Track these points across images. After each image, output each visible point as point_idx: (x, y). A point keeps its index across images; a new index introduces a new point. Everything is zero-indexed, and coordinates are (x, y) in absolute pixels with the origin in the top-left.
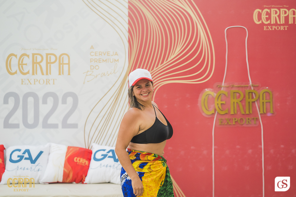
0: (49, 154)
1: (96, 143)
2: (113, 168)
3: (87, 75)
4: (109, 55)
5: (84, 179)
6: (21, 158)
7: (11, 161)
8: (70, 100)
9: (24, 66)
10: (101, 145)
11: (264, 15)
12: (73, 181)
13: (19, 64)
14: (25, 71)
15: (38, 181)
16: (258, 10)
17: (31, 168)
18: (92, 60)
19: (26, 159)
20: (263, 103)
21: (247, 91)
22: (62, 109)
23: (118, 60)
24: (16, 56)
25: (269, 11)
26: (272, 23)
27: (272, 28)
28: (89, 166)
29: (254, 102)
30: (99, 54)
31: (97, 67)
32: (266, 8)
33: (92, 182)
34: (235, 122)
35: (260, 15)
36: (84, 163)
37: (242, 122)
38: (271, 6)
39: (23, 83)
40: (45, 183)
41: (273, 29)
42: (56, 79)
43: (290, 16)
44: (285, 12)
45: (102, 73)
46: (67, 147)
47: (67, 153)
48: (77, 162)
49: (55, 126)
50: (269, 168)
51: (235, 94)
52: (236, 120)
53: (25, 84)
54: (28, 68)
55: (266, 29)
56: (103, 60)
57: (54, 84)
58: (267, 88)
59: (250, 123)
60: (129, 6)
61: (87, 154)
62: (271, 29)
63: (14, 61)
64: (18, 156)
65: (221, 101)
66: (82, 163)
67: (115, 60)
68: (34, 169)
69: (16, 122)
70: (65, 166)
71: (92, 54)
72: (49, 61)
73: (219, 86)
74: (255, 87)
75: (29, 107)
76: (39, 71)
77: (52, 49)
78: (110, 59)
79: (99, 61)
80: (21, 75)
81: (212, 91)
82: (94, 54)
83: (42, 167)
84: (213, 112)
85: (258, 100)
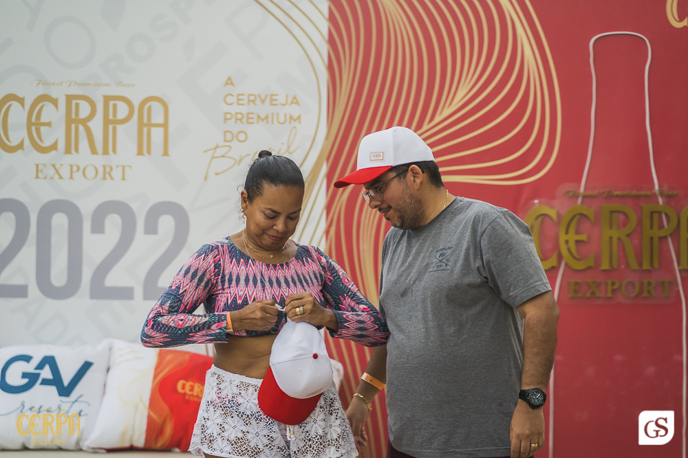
0: (108, 370)
3: (213, 158)
4: (276, 105)
6: (32, 379)
7: (5, 387)
8: (166, 223)
9: (43, 129)
12: (174, 447)
13: (29, 124)
14: (47, 143)
15: (78, 443)
17: (59, 408)
18: (228, 116)
21: (647, 208)
22: (145, 249)
23: (299, 118)
24: (21, 101)
29: (663, 239)
30: (249, 101)
31: (242, 137)
34: (613, 291)
35: (683, 5)
39: (40, 175)
42: (130, 167)
46: (158, 351)
47: (157, 368)
48: (185, 394)
49: (125, 294)
51: (614, 214)
52: (616, 286)
53: (45, 178)
54: (55, 134)
56: (259, 117)
57: (123, 179)
59: (654, 294)
63: (17, 116)
64: (25, 375)
65: (577, 232)
66: (197, 396)
67: (291, 117)
68: (68, 412)
69: (17, 281)
70: (152, 405)
71: (229, 100)
72: (111, 117)
73: (569, 192)
74: (669, 198)
75: (54, 239)
76: (84, 144)
77: (120, 83)
78: (278, 114)
79: (248, 118)
80: (35, 153)
81: (552, 207)
82: (234, 99)
83: (89, 404)
84: (553, 262)
85: (675, 234)
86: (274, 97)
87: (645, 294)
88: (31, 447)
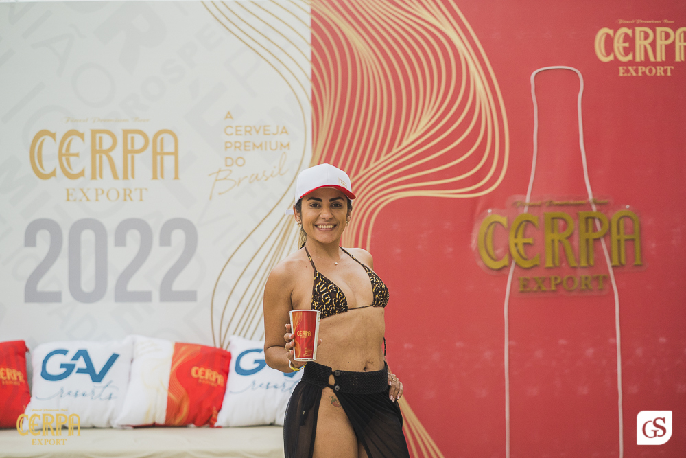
0: (132, 361)
1: (239, 335)
2: (282, 391)
3: (216, 180)
4: (269, 134)
5: (214, 416)
6: (69, 369)
7: (46, 376)
8: (178, 236)
9: (72, 159)
10: (251, 339)
11: (618, 42)
12: (190, 423)
13: (60, 155)
14: (76, 171)
15: (108, 422)
16: (604, 31)
17: (93, 392)
18: (229, 145)
19: (80, 371)
20: (619, 241)
21: (583, 214)
22: (161, 258)
23: (288, 145)
24: (53, 136)
25: (630, 32)
26: (638, 60)
27: (636, 71)
28: (224, 388)
29: (597, 240)
30: (246, 131)
31: (240, 162)
32: (623, 25)
33: (234, 422)
34: (557, 285)
35: (609, 42)
36: (214, 380)
37: (573, 286)
38: (635, 22)
39: (70, 198)
40: (124, 427)
41: (640, 74)
42: (146, 189)
43: (678, 44)
44: (667, 36)
45: (253, 175)
46: (174, 344)
47: (174, 357)
48: (198, 378)
49: (144, 297)
50: (634, 389)
51: (555, 220)
52: (559, 281)
53: (75, 200)
54: (82, 163)
55: (623, 74)
56: (254, 145)
57: (141, 200)
58: (628, 207)
59: (590, 287)
60: (313, 21)
61: (220, 360)
62: (634, 74)
63: (50, 148)
64: (62, 366)
65: (524, 237)
66: (209, 380)
67: (282, 145)
68: (100, 396)
69: (53, 288)
70: (171, 388)
71: (229, 131)
72: (129, 147)
73: (517, 202)
74: (601, 206)
75: (83, 252)
76: (107, 170)
77: (136, 119)
78: (270, 142)
79: (245, 146)
80: (66, 180)
81: (503, 215)
82: (233, 131)
83: (118, 389)
84: (505, 262)
85: (607, 235)
87: (583, 287)
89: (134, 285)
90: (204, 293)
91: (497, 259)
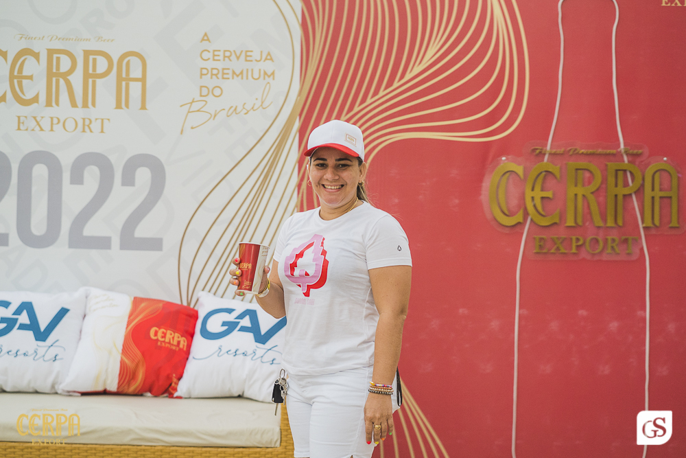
0: (84, 317)
1: (209, 291)
2: (252, 359)
3: (189, 112)
4: (251, 61)
5: (173, 385)
6: (10, 324)
8: (143, 176)
9: (25, 82)
10: (222, 297)
12: (146, 392)
13: (12, 77)
14: (29, 95)
15: (53, 387)
17: (36, 352)
18: (205, 71)
19: (23, 327)
20: (653, 198)
21: (612, 166)
22: (123, 199)
23: (273, 73)
24: (4, 55)
27: (681, 1)
28: (188, 352)
29: (627, 197)
30: (225, 57)
31: (217, 92)
33: (195, 393)
34: (578, 247)
36: (175, 343)
37: (597, 249)
39: (22, 127)
40: (70, 394)
42: (109, 120)
45: (231, 107)
46: (132, 299)
47: (130, 317)
48: (157, 340)
49: (102, 243)
50: (664, 371)
51: (579, 171)
52: (580, 243)
53: (27, 130)
54: (36, 87)
55: (666, 3)
56: (234, 73)
57: (102, 132)
58: (665, 159)
59: (617, 250)
61: (184, 320)
62: (679, 5)
64: (3, 320)
65: (542, 190)
66: (169, 343)
67: (265, 73)
68: (44, 356)
70: (125, 350)
71: (205, 55)
72: (91, 71)
73: (537, 149)
74: (634, 157)
75: (34, 189)
76: (64, 97)
77: (99, 38)
78: (252, 70)
79: (223, 73)
80: (17, 105)
81: (519, 164)
82: (210, 55)
83: (65, 350)
84: (519, 218)
85: (640, 192)
86: (249, 54)
87: (609, 251)
88: (8, 390)
89: (91, 229)
90: (171, 241)
91: (510, 214)
